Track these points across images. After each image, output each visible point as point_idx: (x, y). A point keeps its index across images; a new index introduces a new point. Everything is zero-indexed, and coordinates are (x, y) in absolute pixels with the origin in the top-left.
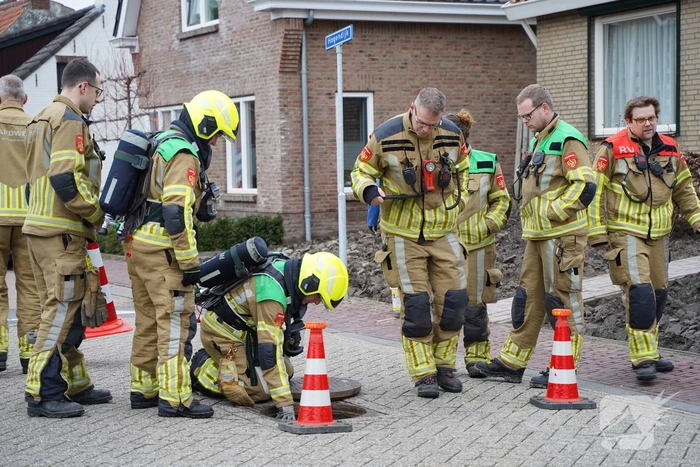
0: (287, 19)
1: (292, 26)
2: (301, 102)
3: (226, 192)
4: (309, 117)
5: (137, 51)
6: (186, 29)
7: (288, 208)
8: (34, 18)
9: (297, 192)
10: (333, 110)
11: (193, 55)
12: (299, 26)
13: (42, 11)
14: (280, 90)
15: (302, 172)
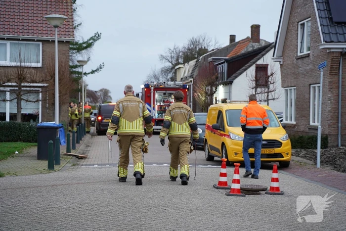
0: (333, 52)
1: (335, 55)
2: (339, 87)
3: (309, 124)
4: (342, 93)
5: (282, 63)
6: (299, 54)
7: (331, 132)
8: (253, 47)
9: (335, 126)
11: (300, 66)
12: (339, 55)
13: (257, 44)
14: (329, 82)
15: (338, 117)
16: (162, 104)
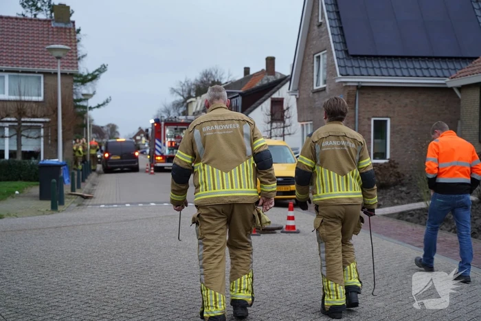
0: (349, 86)
1: (351, 89)
5: (298, 97)
6: (315, 88)
8: (268, 79)
10: (370, 125)
11: (317, 100)
12: (355, 89)
13: (272, 76)
16: (173, 140)
